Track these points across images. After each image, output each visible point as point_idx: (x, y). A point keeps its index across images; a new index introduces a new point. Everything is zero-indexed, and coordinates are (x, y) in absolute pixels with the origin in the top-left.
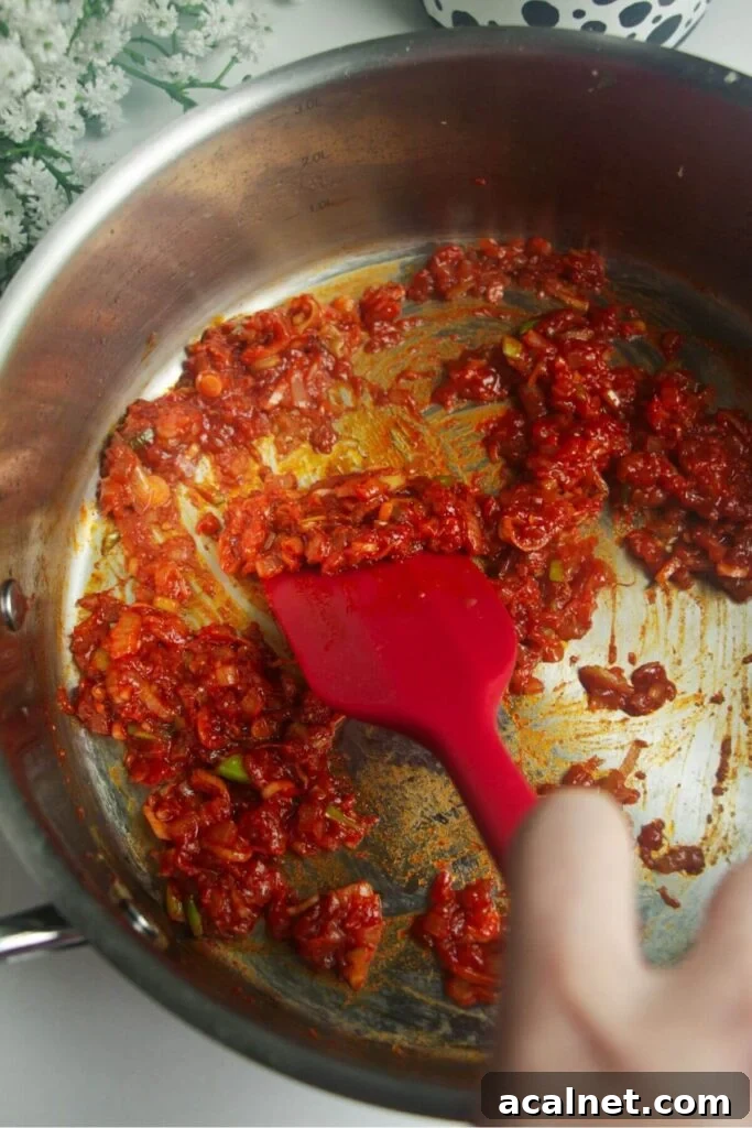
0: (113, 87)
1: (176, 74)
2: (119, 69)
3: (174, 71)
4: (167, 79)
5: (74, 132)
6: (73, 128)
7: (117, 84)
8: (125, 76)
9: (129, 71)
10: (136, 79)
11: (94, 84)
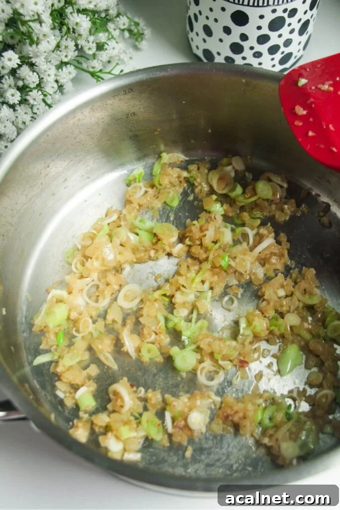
0: (70, 73)
1: (94, 67)
2: (72, 66)
3: (93, 66)
4: (91, 70)
5: (53, 89)
6: (53, 87)
7: (71, 72)
8: (74, 69)
9: (76, 67)
10: (78, 70)
11: (62, 70)
